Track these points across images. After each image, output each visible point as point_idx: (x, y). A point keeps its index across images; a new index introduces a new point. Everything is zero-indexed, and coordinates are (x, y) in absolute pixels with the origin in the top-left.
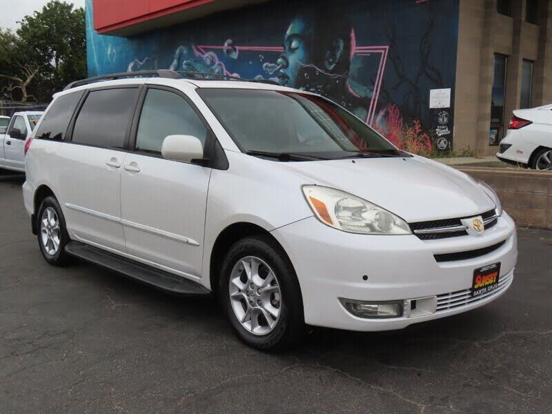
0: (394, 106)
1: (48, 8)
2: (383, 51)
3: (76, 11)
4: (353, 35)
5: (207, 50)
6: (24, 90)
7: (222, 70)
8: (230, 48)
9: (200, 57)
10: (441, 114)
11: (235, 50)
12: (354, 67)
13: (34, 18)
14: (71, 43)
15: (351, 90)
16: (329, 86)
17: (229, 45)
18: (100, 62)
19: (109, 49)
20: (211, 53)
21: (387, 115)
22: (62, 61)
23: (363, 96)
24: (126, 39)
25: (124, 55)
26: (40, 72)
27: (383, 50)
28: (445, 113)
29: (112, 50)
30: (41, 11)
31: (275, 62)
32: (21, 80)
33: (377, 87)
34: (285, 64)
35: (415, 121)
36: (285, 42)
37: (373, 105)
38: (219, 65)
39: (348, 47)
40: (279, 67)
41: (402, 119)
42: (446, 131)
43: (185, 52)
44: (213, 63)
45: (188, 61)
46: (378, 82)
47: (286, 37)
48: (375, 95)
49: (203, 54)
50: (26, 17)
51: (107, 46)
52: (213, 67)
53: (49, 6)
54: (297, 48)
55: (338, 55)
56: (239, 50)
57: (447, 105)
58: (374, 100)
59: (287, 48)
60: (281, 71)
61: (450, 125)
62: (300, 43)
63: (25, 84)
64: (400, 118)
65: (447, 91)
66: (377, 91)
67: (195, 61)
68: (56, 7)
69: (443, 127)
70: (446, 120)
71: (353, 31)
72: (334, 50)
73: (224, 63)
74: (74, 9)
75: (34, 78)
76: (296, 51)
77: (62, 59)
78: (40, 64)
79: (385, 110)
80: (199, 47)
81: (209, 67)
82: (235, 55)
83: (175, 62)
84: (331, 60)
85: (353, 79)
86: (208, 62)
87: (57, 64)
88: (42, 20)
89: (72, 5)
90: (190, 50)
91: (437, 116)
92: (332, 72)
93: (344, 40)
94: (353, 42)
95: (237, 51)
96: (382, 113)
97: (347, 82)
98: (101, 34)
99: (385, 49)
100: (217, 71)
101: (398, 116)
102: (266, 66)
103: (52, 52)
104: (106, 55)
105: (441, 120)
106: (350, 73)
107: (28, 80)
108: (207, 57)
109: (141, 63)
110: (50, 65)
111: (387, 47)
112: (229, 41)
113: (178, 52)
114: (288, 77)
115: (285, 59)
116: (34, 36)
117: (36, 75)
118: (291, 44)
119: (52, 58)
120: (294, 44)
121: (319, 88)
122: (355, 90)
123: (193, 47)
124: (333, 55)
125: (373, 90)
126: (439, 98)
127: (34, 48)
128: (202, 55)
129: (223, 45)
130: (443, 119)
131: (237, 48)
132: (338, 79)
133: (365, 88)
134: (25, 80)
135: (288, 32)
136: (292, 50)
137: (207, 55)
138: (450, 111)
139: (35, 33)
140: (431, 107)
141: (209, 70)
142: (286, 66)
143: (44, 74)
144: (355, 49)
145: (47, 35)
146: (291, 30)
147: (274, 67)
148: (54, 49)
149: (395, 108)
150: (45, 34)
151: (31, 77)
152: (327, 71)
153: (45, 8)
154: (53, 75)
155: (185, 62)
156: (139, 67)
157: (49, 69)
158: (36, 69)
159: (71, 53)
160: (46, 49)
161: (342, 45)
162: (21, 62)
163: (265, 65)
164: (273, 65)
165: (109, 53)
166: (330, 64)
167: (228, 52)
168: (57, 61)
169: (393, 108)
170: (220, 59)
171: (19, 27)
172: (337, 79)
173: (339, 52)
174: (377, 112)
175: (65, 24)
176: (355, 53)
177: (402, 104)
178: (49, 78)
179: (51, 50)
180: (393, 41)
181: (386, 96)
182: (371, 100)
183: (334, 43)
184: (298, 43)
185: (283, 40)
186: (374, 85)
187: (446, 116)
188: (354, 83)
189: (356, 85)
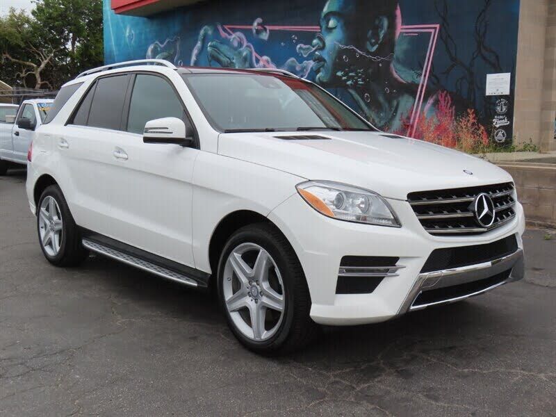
0: (445, 92)
2: (433, 31)
4: (398, 12)
5: (234, 30)
6: (38, 76)
7: (251, 53)
8: (260, 27)
9: (226, 38)
10: (499, 102)
11: (265, 29)
12: (400, 49)
14: (88, 24)
15: (396, 75)
16: (370, 71)
17: (259, 24)
18: (118, 45)
19: (128, 31)
20: (239, 34)
21: (436, 102)
22: (78, 44)
24: (145, 19)
25: (143, 36)
26: (55, 56)
27: (433, 29)
28: (503, 101)
29: (130, 31)
31: (310, 43)
32: (35, 66)
33: (426, 71)
34: (321, 45)
35: (469, 110)
36: (321, 20)
37: (421, 92)
38: (247, 46)
39: (392, 26)
40: (314, 49)
41: (454, 107)
42: (505, 122)
43: (210, 32)
44: (240, 45)
45: (214, 43)
46: (427, 65)
47: (323, 15)
48: (423, 81)
49: (230, 34)
51: (125, 28)
52: (241, 49)
54: (335, 28)
55: (381, 36)
56: (270, 30)
57: (507, 92)
58: (423, 86)
59: (324, 27)
60: (317, 53)
61: (509, 115)
62: (338, 22)
63: (39, 70)
64: (451, 106)
65: (507, 76)
66: (425, 76)
67: (221, 43)
69: (501, 117)
70: (504, 109)
71: (398, 7)
72: (377, 29)
73: (253, 44)
75: (48, 63)
76: (334, 30)
77: (79, 41)
78: (56, 48)
79: (434, 97)
80: (226, 27)
81: (235, 49)
82: (265, 36)
83: (199, 44)
84: (373, 41)
85: (398, 61)
86: (236, 44)
87: (73, 48)
90: (216, 30)
91: (495, 105)
92: (374, 54)
93: (388, 18)
94: (399, 20)
95: (268, 31)
96: (431, 101)
97: (392, 66)
98: (119, 14)
99: (435, 28)
100: (244, 54)
101: (449, 104)
102: (301, 48)
103: (68, 34)
104: (125, 37)
105: (499, 109)
106: (395, 56)
107: (43, 66)
108: (234, 38)
109: (162, 46)
110: (66, 48)
111: (438, 26)
112: (259, 20)
113: (202, 32)
114: (325, 61)
115: (321, 39)
116: (50, 17)
117: (51, 60)
118: (328, 23)
119: (68, 41)
120: (332, 23)
121: (360, 73)
122: (401, 74)
123: (220, 28)
124: (376, 35)
125: (421, 75)
126: (496, 84)
127: (49, 30)
128: (229, 37)
129: (252, 25)
130: (501, 108)
131: (267, 27)
132: (382, 62)
133: (413, 72)
134: (39, 64)
135: (325, 10)
136: (330, 30)
137: (234, 36)
138: (510, 99)
139: (50, 14)
140: (487, 94)
141: (236, 52)
142: (322, 48)
143: (59, 59)
144: (400, 28)
145: (63, 16)
146: (329, 7)
147: (308, 49)
148: (70, 32)
149: (446, 96)
150: (61, 15)
151: (46, 61)
152: (368, 53)
154: (69, 59)
155: (209, 44)
156: (159, 49)
157: (65, 53)
158: (51, 52)
160: (63, 32)
161: (386, 23)
162: (35, 46)
163: (298, 46)
164: (307, 46)
165: (127, 34)
166: (373, 45)
167: (258, 32)
168: (73, 44)
170: (248, 41)
171: (34, 7)
172: (380, 62)
173: (383, 32)
174: (425, 100)
177: (455, 91)
178: (64, 63)
179: (67, 32)
180: (444, 19)
181: (435, 81)
182: (418, 85)
183: (377, 22)
184: (336, 21)
185: (320, 18)
186: (423, 69)
187: (505, 104)
188: (399, 66)
189: (403, 69)
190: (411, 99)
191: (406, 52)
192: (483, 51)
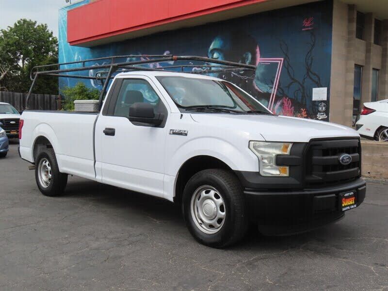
0: (288, 98)
1: (18, 24)
2: (279, 62)
3: (38, 26)
4: (258, 50)
5: (150, 58)
10: (321, 105)
13: (7, 31)
14: (34, 49)
15: (256, 88)
19: (76, 56)
21: (282, 104)
22: (27, 62)
23: (265, 92)
24: (89, 49)
26: (10, 70)
27: (280, 61)
28: (323, 104)
29: (78, 56)
30: (13, 26)
31: (201, 67)
33: (275, 86)
35: (302, 109)
37: (272, 98)
39: (254, 59)
41: (293, 107)
42: (324, 116)
44: (155, 67)
46: (276, 82)
47: (209, 51)
48: (274, 91)
50: (2, 30)
51: (75, 54)
53: (18, 23)
54: (217, 58)
57: (325, 99)
59: (210, 57)
61: (327, 112)
62: (220, 55)
64: (291, 107)
65: (326, 89)
66: (275, 88)
67: (142, 65)
68: (24, 23)
69: (322, 113)
70: (324, 109)
71: (258, 47)
72: (244, 59)
74: (37, 25)
75: (6, 74)
77: (27, 61)
78: (11, 65)
79: (281, 101)
82: (171, 62)
85: (258, 79)
86: (152, 66)
87: (23, 65)
88: (13, 32)
89: (36, 22)
91: (318, 106)
93: (252, 54)
94: (258, 55)
96: (279, 103)
97: (254, 82)
98: (72, 45)
99: (281, 60)
101: (290, 106)
103: (20, 55)
104: (74, 60)
105: (320, 108)
106: (256, 76)
107: (2, 76)
110: (18, 64)
111: (282, 59)
112: (168, 52)
113: (128, 59)
116: (8, 44)
117: (8, 73)
118: (213, 55)
119: (19, 60)
120: (215, 55)
122: (260, 87)
125: (272, 88)
126: (319, 94)
127: (7, 53)
129: (163, 54)
130: (322, 108)
132: (248, 79)
133: (267, 86)
135: (211, 47)
138: (327, 103)
139: (8, 42)
140: (313, 99)
143: (13, 72)
144: (259, 59)
145: (17, 44)
146: (213, 46)
148: (21, 54)
149: (288, 100)
150: (15, 43)
151: (4, 73)
152: (239, 74)
153: (16, 25)
154: (19, 72)
157: (17, 68)
158: (8, 67)
159: (34, 57)
160: (16, 54)
161: (250, 56)
163: (194, 69)
165: (76, 58)
168: (23, 62)
169: (286, 100)
172: (246, 80)
173: (248, 61)
174: (275, 103)
175: (30, 35)
176: (259, 62)
177: (293, 98)
178: (17, 75)
179: (19, 54)
180: (286, 55)
181: (282, 92)
182: (271, 94)
183: (244, 56)
184: (218, 54)
185: (208, 52)
186: (273, 84)
187: (324, 106)
188: (259, 83)
189: (261, 84)
190: (267, 102)
191: (263, 74)
192: (310, 74)
